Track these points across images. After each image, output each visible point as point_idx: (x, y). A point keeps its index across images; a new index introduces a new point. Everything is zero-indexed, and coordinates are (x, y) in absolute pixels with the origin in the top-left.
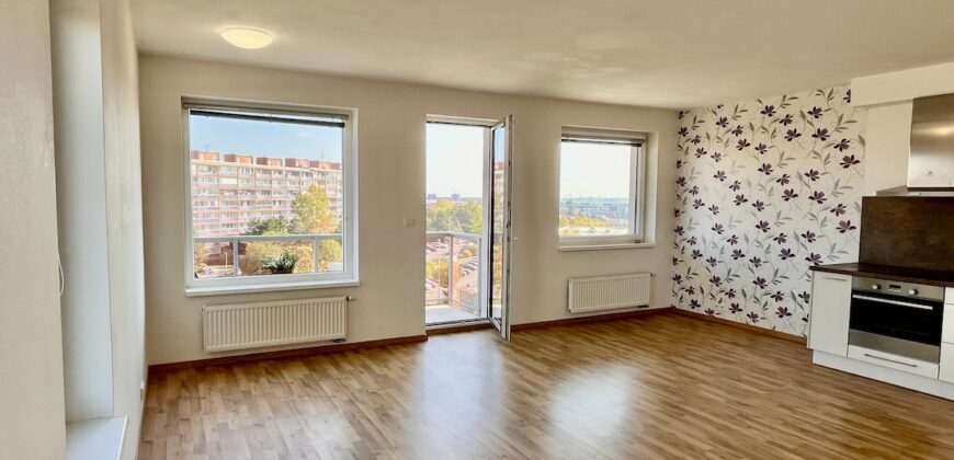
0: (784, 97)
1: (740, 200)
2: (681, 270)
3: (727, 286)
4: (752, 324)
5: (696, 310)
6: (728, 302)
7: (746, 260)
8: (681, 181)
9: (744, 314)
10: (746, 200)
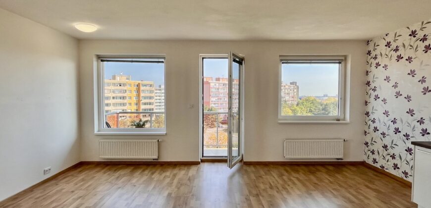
0: (423, 23)
1: (398, 94)
2: (368, 139)
3: (391, 151)
4: (405, 178)
5: (375, 165)
6: (392, 162)
7: (401, 135)
8: (368, 83)
9: (400, 171)
10: (401, 95)
